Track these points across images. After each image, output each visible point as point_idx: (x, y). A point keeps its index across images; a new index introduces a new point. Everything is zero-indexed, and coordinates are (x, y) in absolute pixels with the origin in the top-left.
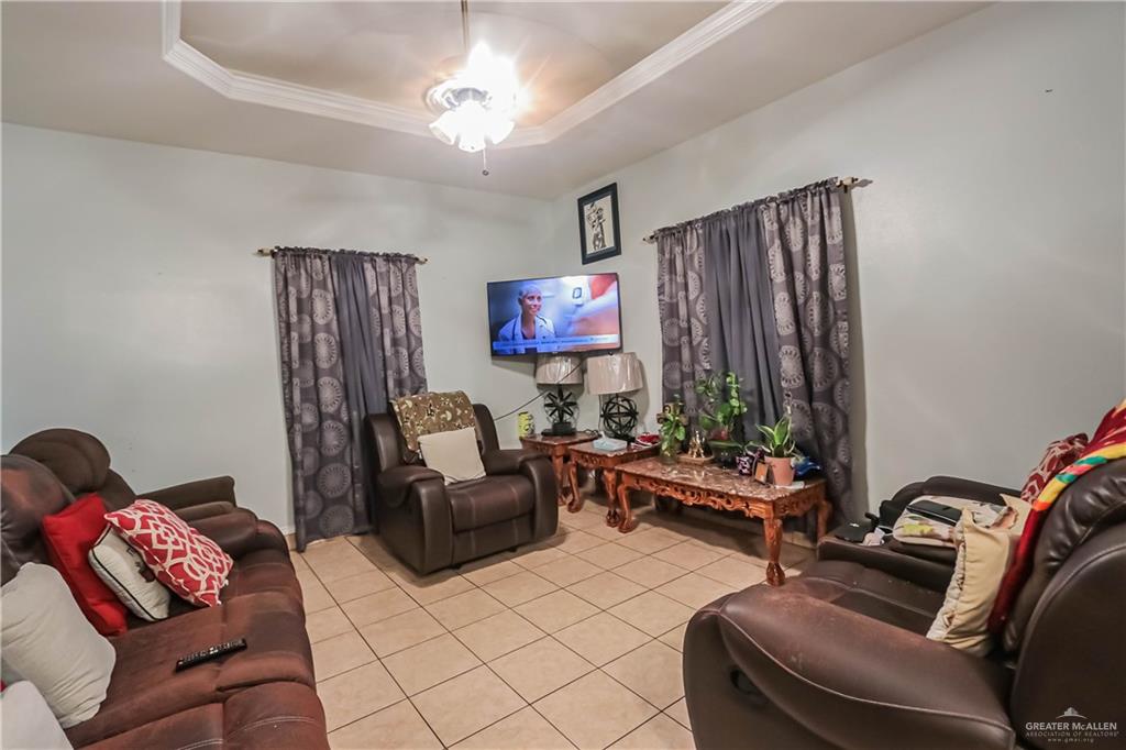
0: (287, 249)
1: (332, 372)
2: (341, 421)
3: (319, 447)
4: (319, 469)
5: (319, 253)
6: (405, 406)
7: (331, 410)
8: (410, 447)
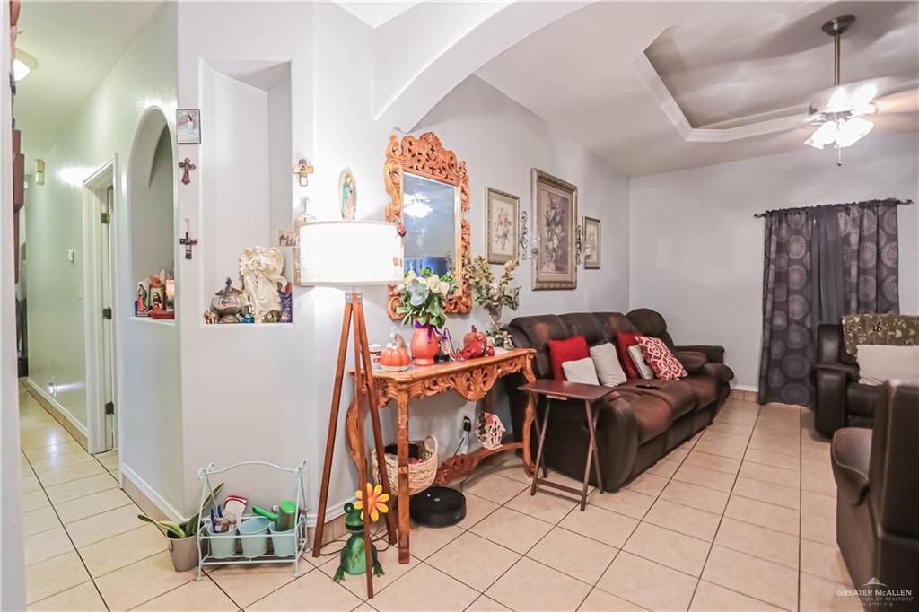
0: (774, 211)
1: (801, 292)
2: (805, 326)
3: (785, 341)
4: (784, 356)
5: (797, 211)
6: (851, 321)
7: (797, 318)
8: (848, 351)
